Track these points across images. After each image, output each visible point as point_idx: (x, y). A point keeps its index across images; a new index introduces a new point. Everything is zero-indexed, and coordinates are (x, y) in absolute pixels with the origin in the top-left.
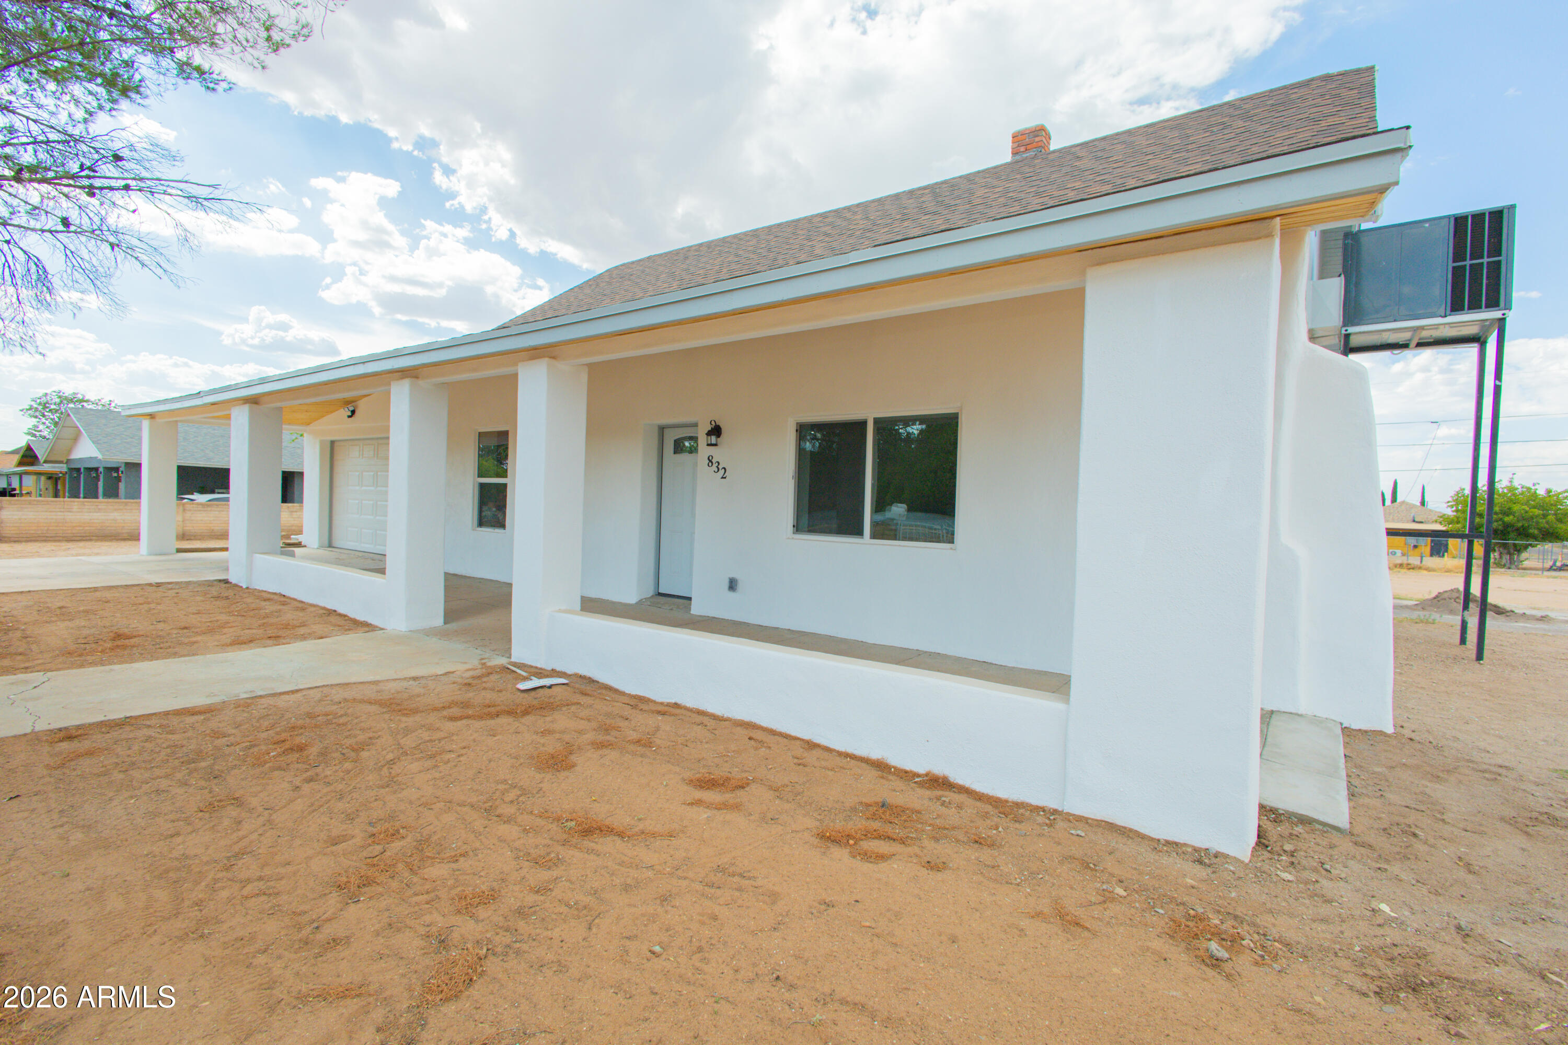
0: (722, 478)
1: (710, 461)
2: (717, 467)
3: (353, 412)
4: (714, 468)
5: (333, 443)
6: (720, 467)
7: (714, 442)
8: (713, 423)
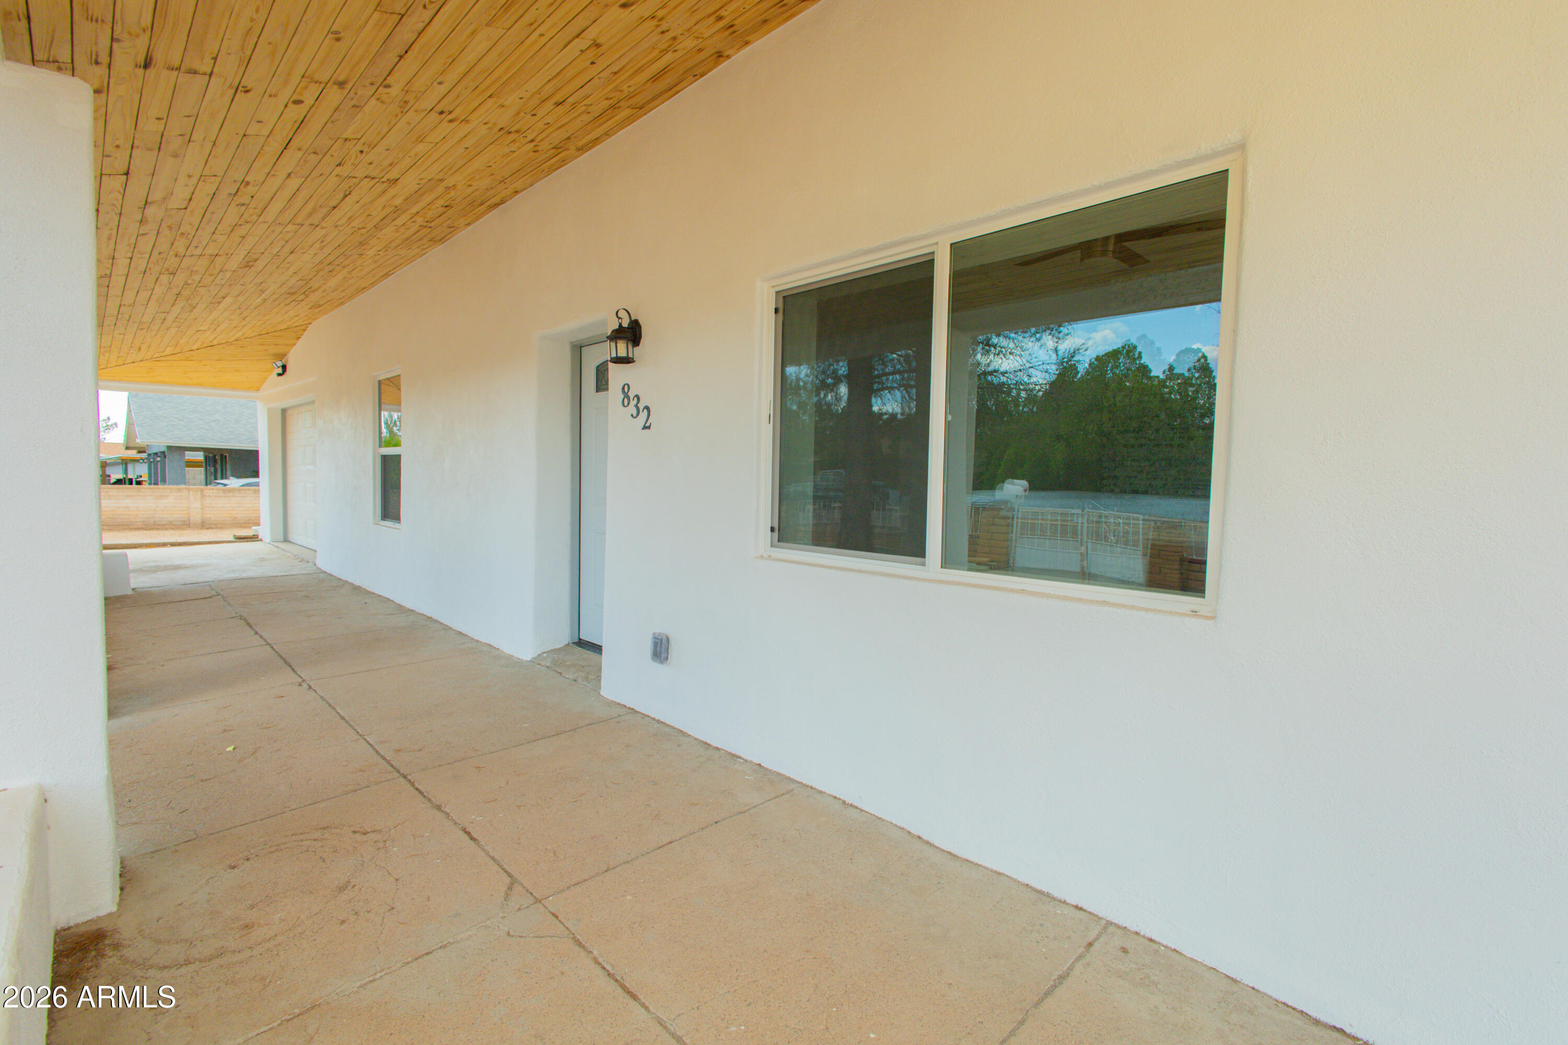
0: (645, 428)
1: (626, 395)
2: (636, 406)
3: (284, 367)
4: (632, 409)
5: (284, 411)
6: (641, 406)
7: (622, 353)
8: (623, 314)
